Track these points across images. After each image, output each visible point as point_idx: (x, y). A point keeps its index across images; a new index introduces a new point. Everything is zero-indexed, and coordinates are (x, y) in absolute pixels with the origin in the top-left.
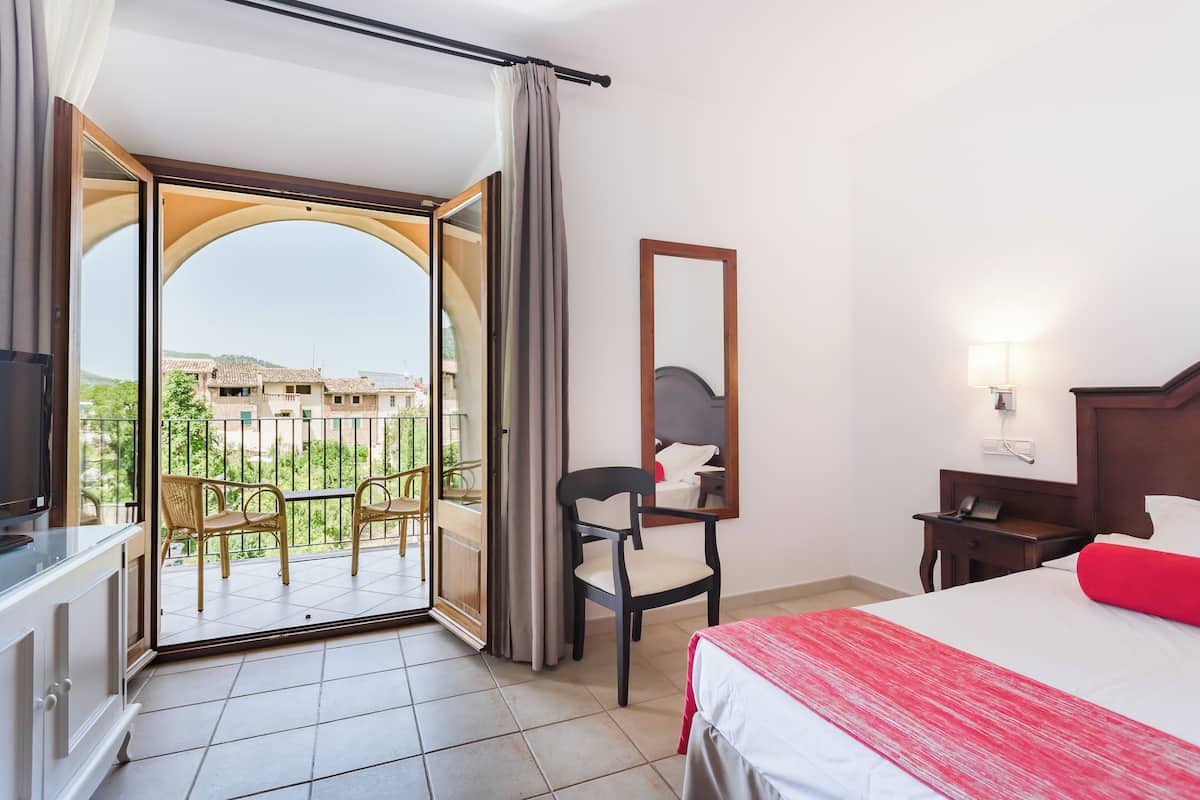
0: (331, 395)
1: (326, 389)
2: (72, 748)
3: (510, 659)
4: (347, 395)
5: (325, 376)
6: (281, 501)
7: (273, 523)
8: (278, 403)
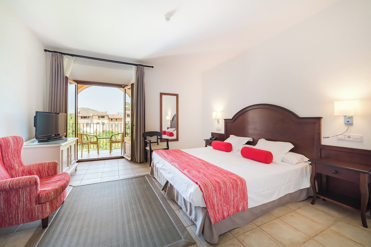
0: (110, 118)
1: (108, 117)
2: (72, 163)
3: (135, 162)
4: (114, 118)
5: (108, 113)
6: (97, 139)
7: (96, 143)
8: (96, 120)
